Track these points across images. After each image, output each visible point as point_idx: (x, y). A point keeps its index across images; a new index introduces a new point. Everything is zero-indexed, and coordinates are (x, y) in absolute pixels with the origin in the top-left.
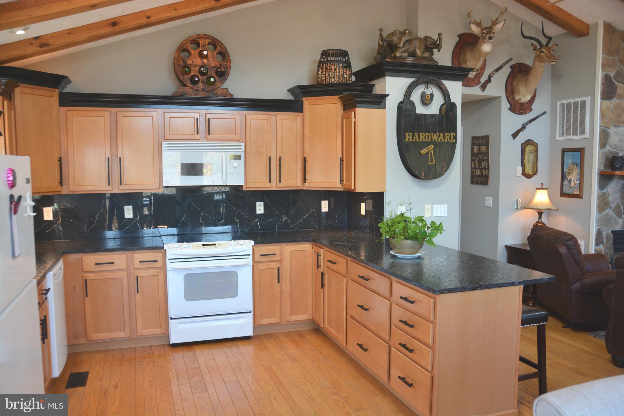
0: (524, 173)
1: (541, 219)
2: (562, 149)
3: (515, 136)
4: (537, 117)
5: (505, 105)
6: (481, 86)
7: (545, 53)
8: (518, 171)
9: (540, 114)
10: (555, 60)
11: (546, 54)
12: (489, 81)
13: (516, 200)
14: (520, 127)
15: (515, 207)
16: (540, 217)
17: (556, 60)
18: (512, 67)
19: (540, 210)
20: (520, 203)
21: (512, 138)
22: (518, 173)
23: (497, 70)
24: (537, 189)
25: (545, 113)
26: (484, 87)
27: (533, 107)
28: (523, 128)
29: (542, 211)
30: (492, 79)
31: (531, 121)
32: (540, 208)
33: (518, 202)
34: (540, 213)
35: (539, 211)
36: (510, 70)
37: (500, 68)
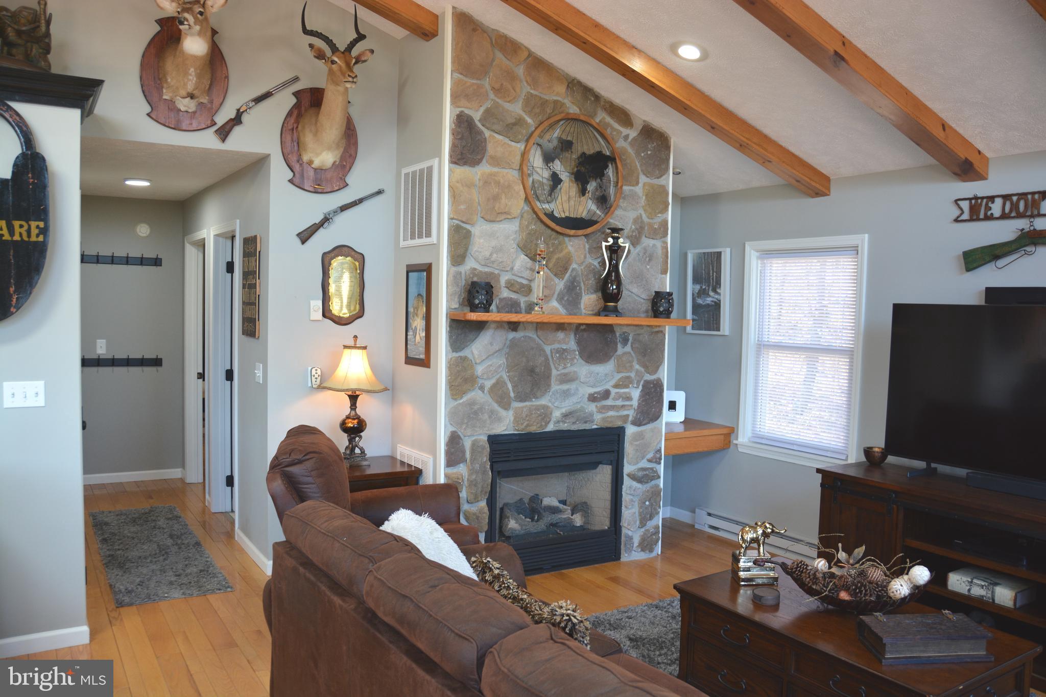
0: (326, 313)
1: (355, 409)
2: (408, 266)
3: (305, 236)
4: (361, 201)
5: (279, 171)
6: (216, 131)
7: (339, 64)
8: (312, 310)
9: (367, 194)
10: (350, 79)
11: (340, 67)
12: (237, 120)
13: (310, 368)
14: (318, 219)
15: (310, 385)
16: (353, 406)
17: (353, 78)
18: (296, 94)
19: (354, 391)
20: (316, 376)
21: (298, 241)
22: (312, 313)
23: (259, 100)
24: (346, 347)
25: (380, 192)
26: (224, 133)
27: (349, 180)
28: (326, 220)
29: (357, 393)
30: (245, 118)
31: (344, 208)
32: (353, 386)
33: (313, 374)
34: (354, 398)
35: (350, 393)
36: (294, 100)
37: (267, 95)
